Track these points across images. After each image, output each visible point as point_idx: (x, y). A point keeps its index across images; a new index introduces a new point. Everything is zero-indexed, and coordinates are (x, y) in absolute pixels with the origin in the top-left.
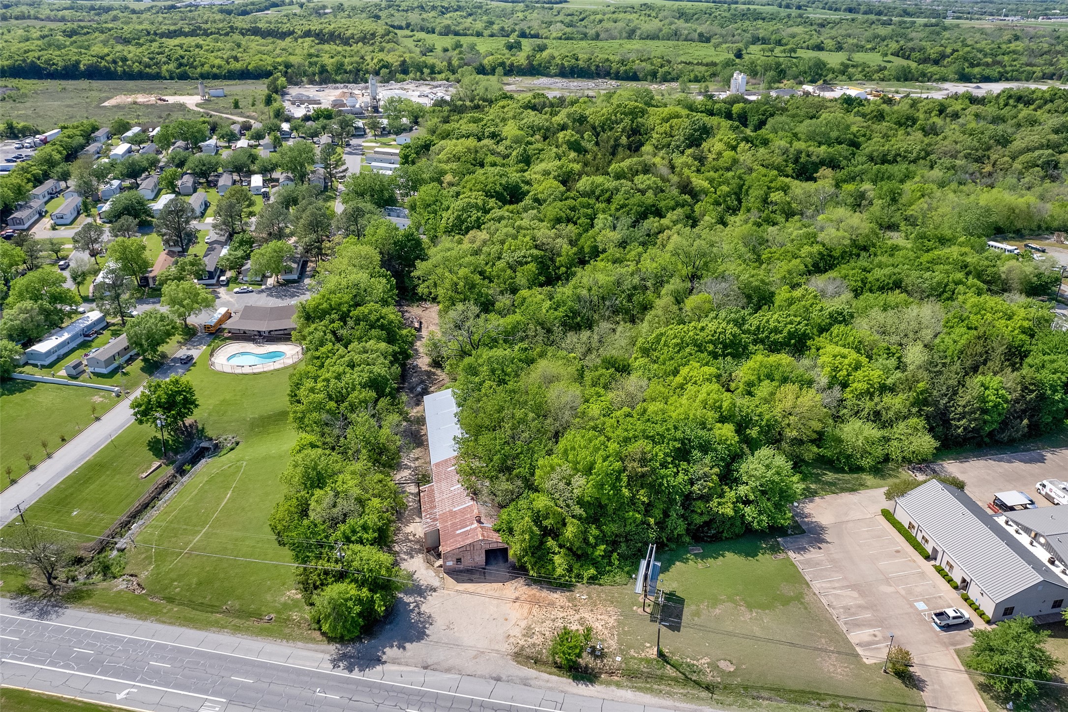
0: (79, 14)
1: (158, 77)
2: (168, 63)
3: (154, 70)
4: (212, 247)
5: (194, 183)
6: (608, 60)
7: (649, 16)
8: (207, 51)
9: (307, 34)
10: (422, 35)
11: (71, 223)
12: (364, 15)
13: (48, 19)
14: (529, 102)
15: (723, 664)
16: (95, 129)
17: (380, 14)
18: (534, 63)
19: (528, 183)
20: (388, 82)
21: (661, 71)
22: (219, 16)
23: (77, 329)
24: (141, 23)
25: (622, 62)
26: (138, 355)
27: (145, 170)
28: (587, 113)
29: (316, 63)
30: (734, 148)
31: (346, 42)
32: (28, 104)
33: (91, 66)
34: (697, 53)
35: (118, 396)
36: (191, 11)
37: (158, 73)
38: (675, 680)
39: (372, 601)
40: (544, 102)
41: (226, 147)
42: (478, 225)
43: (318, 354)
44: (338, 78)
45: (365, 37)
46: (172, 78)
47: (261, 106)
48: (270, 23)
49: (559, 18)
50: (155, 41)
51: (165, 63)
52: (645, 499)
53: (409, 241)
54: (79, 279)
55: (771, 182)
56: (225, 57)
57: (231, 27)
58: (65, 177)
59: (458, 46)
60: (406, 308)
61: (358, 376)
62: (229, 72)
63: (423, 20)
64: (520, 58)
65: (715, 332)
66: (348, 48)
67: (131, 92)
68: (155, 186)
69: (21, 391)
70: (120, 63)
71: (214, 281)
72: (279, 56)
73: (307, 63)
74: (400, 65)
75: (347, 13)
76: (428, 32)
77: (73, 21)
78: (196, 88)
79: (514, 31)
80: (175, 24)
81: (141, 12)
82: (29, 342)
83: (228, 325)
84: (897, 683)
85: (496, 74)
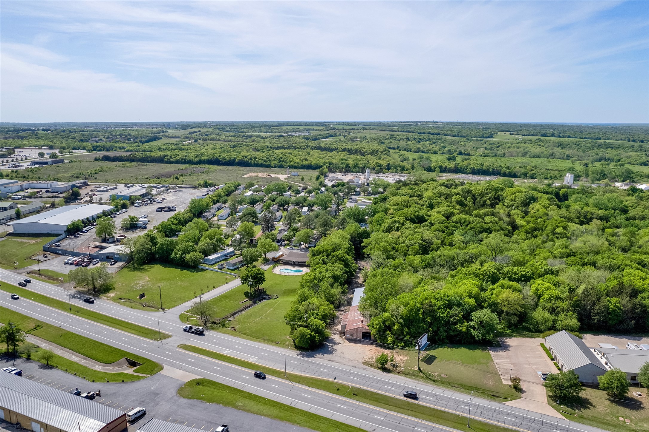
0: (237, 138)
1: (269, 166)
2: (275, 161)
3: (268, 163)
4: (280, 231)
5: (278, 208)
6: (500, 166)
7: (540, 145)
8: (294, 155)
9: (344, 150)
10: (405, 152)
11: (225, 219)
12: (376, 142)
13: (224, 140)
14: (444, 183)
15: (443, 375)
16: (239, 185)
17: (385, 142)
18: (458, 167)
19: (429, 216)
20: (379, 173)
21: (530, 173)
22: (303, 140)
23: (224, 253)
24: (265, 143)
25: (508, 168)
26: (245, 265)
27: (258, 201)
28: (472, 189)
29: (344, 163)
30: (546, 208)
31: (363, 154)
32: (213, 175)
33: (241, 160)
34: (561, 165)
35: (236, 277)
36: (289, 138)
37: (269, 164)
38: (423, 377)
39: (315, 337)
40: (452, 184)
41: (294, 196)
42: (398, 230)
43: (315, 267)
44: (354, 170)
45: (373, 152)
46: (275, 167)
47: (314, 180)
48: (327, 144)
49: (484, 146)
50: (270, 150)
51: (273, 160)
52: (429, 320)
53: (365, 233)
54: (226, 237)
55: (559, 223)
56: (301, 158)
57: (307, 146)
58: (225, 202)
59: (421, 157)
60: (359, 262)
61: (328, 274)
62: (302, 165)
63: (407, 145)
64: (452, 165)
65: (485, 271)
66: (363, 157)
67: (256, 172)
68: (261, 208)
69: (201, 272)
70: (253, 160)
71: (279, 244)
72: (327, 159)
73: (340, 163)
74: (387, 166)
75: (367, 140)
76: (408, 151)
77: (234, 141)
78: (286, 172)
79: (455, 151)
80: (281, 143)
81: (266, 138)
82: (206, 255)
83: (282, 258)
84: (514, 390)
85: (436, 171)
